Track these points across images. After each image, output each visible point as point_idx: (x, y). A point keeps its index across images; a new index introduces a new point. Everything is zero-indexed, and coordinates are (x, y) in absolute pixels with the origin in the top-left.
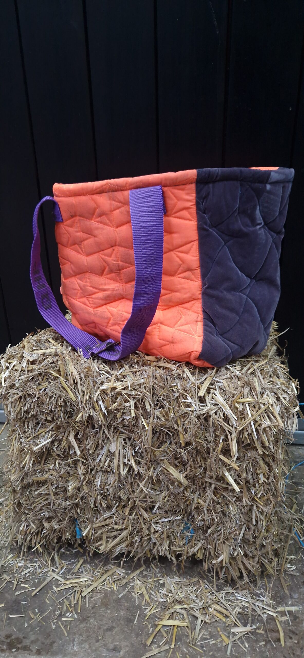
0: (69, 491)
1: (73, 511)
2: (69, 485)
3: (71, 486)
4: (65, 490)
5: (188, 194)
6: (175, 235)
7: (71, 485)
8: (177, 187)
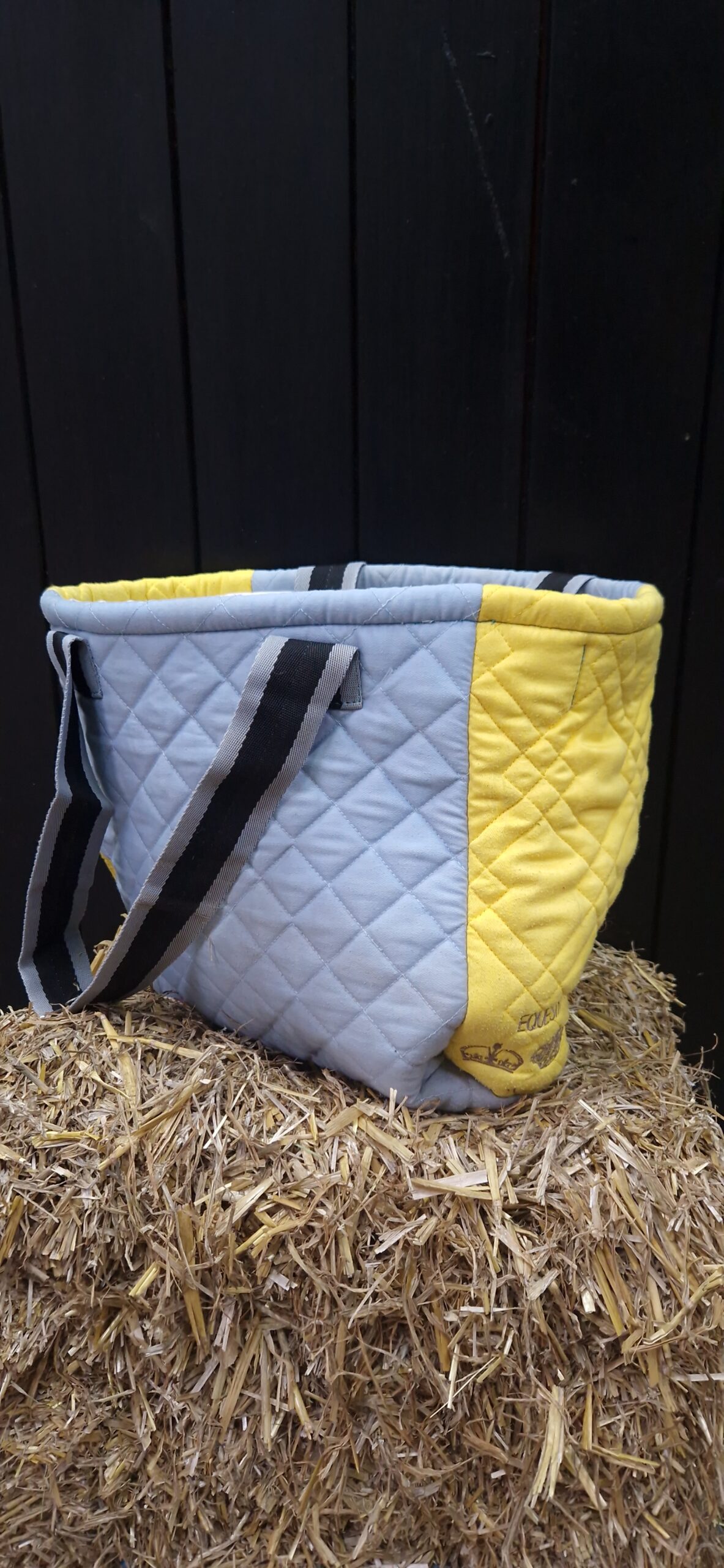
0: (105, 1482)
1: (115, 1538)
2: (107, 1463)
3: (112, 1470)
4: (94, 1477)
7: (113, 1464)
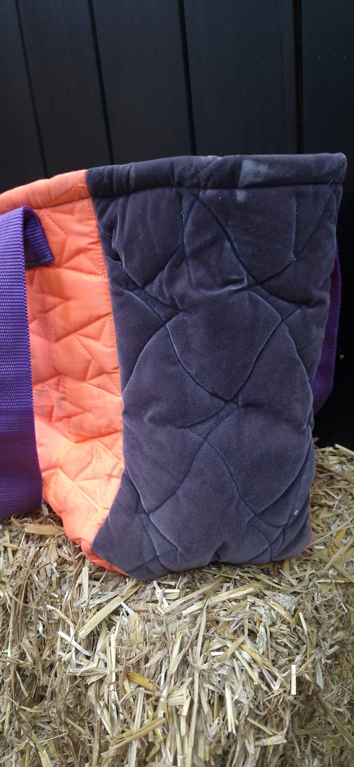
5: (80, 221)
6: (71, 304)
8: (60, 208)
